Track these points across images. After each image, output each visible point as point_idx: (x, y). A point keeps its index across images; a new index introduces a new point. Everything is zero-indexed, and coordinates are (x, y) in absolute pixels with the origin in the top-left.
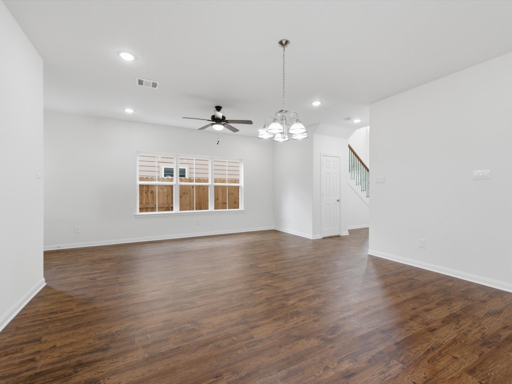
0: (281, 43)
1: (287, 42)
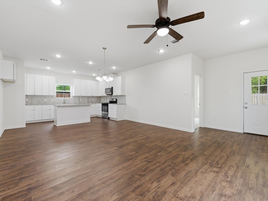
0: (104, 48)
1: (105, 48)
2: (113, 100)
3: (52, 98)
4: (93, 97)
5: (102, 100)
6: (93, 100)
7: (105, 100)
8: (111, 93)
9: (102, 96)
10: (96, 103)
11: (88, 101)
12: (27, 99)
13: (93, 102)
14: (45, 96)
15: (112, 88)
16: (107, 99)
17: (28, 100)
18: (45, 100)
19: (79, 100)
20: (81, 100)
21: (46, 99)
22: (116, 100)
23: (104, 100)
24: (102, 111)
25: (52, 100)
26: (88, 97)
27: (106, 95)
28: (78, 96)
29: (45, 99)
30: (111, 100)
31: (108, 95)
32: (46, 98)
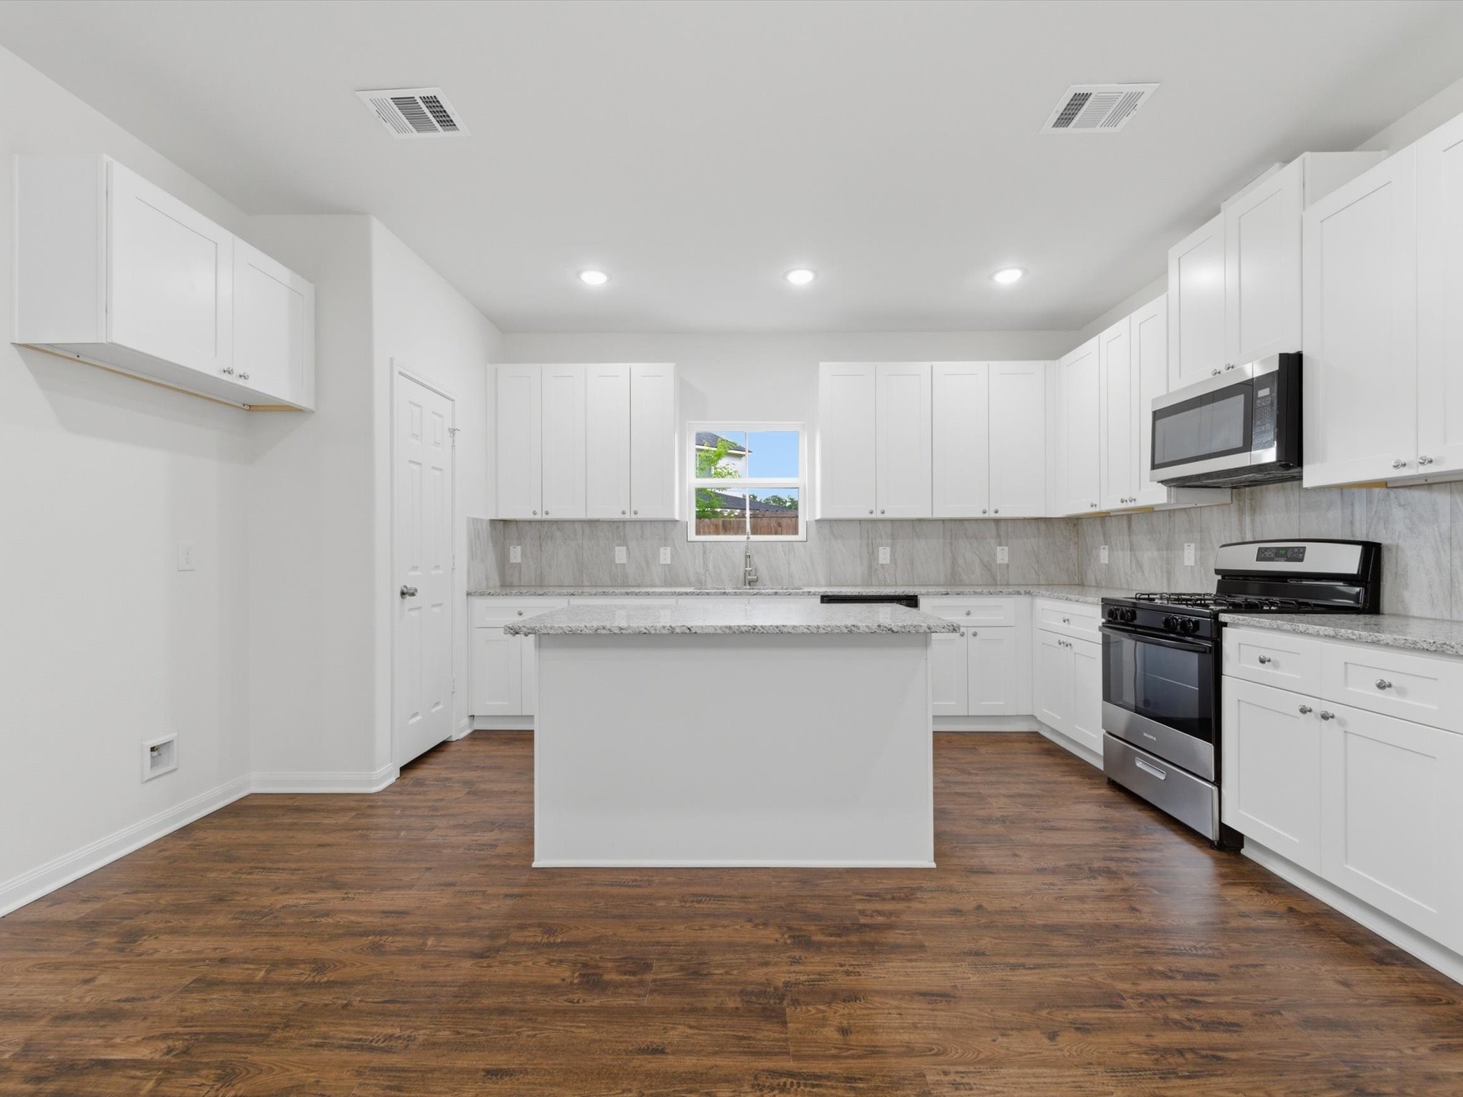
2: (1298, 555)
3: (665, 540)
4: (1000, 526)
5: (1104, 555)
6: (1002, 555)
7: (1149, 555)
8: (1269, 455)
9: (1104, 507)
10: (1027, 588)
11: (954, 561)
12: (519, 548)
13: (995, 583)
14: (617, 529)
15: (1292, 366)
16: (1170, 546)
17: (523, 554)
18: (620, 555)
19: (873, 555)
20: (884, 555)
21: (624, 548)
22: (1372, 553)
23: (1123, 557)
24: (1107, 697)
25: (665, 555)
26: (955, 527)
27: (1157, 495)
28: (860, 521)
29: (617, 549)
30: (1246, 559)
31: (1190, 498)
32: (624, 542)
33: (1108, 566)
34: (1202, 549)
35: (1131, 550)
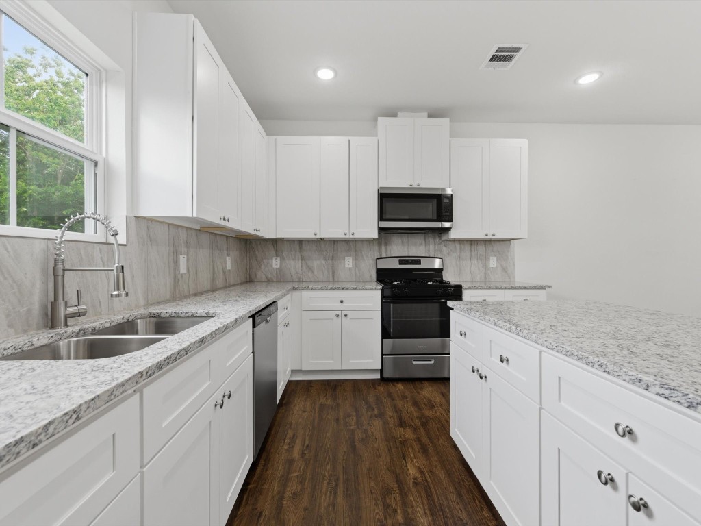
33: (280, 270)
34: (356, 259)
35: (302, 260)
